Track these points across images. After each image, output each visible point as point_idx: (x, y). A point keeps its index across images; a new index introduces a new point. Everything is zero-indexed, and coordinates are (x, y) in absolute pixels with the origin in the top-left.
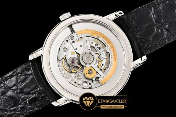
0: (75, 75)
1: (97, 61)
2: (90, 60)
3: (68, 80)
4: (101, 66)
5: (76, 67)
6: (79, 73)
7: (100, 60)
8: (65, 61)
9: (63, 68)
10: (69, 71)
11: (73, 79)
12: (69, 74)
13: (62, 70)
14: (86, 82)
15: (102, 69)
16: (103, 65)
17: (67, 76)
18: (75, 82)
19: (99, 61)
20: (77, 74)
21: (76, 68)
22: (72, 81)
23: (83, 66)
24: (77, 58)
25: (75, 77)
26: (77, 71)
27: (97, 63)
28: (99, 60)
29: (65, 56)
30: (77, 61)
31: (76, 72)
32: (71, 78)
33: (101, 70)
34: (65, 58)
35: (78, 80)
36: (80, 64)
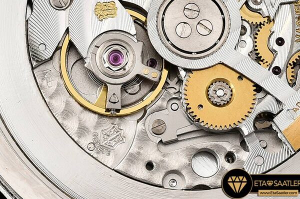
0: (140, 126)
1: (243, 28)
2: (205, 32)
3: (109, 160)
4: (273, 51)
5: (139, 79)
6: (160, 109)
7: (262, 20)
8: (73, 59)
9: (67, 103)
10: (103, 111)
11: (134, 150)
12: (107, 124)
13: (67, 113)
14: (209, 153)
15: (280, 62)
16: (280, 42)
17: (101, 137)
18: (150, 166)
19: (257, 27)
20: (150, 120)
21: (137, 87)
22: (132, 159)
23: (173, 70)
24: (133, 32)
25: (143, 138)
26: (147, 101)
27: (247, 38)
28: (256, 19)
29: (67, 31)
30: (137, 48)
31: (145, 109)
32: (121, 149)
33: (277, 71)
34: (71, 45)
35: (162, 147)
36: (154, 60)
